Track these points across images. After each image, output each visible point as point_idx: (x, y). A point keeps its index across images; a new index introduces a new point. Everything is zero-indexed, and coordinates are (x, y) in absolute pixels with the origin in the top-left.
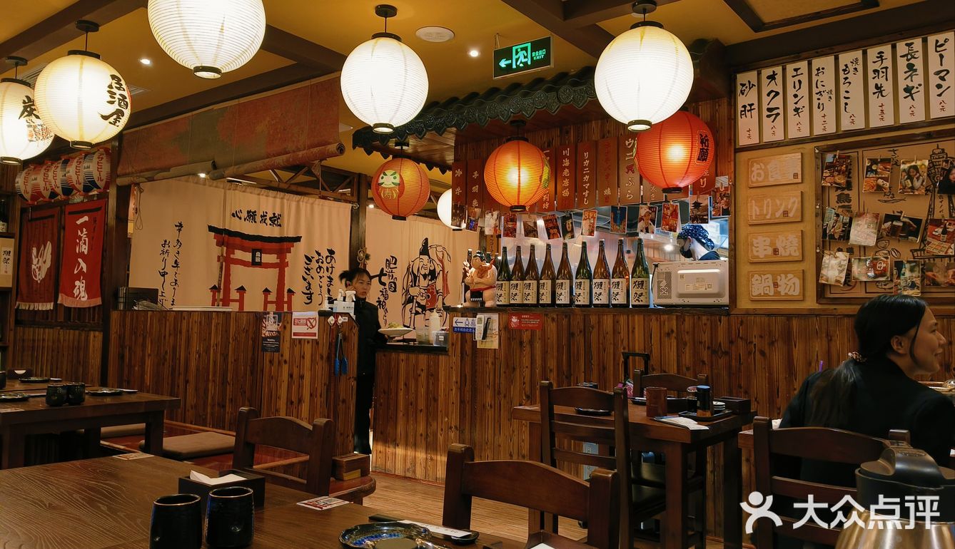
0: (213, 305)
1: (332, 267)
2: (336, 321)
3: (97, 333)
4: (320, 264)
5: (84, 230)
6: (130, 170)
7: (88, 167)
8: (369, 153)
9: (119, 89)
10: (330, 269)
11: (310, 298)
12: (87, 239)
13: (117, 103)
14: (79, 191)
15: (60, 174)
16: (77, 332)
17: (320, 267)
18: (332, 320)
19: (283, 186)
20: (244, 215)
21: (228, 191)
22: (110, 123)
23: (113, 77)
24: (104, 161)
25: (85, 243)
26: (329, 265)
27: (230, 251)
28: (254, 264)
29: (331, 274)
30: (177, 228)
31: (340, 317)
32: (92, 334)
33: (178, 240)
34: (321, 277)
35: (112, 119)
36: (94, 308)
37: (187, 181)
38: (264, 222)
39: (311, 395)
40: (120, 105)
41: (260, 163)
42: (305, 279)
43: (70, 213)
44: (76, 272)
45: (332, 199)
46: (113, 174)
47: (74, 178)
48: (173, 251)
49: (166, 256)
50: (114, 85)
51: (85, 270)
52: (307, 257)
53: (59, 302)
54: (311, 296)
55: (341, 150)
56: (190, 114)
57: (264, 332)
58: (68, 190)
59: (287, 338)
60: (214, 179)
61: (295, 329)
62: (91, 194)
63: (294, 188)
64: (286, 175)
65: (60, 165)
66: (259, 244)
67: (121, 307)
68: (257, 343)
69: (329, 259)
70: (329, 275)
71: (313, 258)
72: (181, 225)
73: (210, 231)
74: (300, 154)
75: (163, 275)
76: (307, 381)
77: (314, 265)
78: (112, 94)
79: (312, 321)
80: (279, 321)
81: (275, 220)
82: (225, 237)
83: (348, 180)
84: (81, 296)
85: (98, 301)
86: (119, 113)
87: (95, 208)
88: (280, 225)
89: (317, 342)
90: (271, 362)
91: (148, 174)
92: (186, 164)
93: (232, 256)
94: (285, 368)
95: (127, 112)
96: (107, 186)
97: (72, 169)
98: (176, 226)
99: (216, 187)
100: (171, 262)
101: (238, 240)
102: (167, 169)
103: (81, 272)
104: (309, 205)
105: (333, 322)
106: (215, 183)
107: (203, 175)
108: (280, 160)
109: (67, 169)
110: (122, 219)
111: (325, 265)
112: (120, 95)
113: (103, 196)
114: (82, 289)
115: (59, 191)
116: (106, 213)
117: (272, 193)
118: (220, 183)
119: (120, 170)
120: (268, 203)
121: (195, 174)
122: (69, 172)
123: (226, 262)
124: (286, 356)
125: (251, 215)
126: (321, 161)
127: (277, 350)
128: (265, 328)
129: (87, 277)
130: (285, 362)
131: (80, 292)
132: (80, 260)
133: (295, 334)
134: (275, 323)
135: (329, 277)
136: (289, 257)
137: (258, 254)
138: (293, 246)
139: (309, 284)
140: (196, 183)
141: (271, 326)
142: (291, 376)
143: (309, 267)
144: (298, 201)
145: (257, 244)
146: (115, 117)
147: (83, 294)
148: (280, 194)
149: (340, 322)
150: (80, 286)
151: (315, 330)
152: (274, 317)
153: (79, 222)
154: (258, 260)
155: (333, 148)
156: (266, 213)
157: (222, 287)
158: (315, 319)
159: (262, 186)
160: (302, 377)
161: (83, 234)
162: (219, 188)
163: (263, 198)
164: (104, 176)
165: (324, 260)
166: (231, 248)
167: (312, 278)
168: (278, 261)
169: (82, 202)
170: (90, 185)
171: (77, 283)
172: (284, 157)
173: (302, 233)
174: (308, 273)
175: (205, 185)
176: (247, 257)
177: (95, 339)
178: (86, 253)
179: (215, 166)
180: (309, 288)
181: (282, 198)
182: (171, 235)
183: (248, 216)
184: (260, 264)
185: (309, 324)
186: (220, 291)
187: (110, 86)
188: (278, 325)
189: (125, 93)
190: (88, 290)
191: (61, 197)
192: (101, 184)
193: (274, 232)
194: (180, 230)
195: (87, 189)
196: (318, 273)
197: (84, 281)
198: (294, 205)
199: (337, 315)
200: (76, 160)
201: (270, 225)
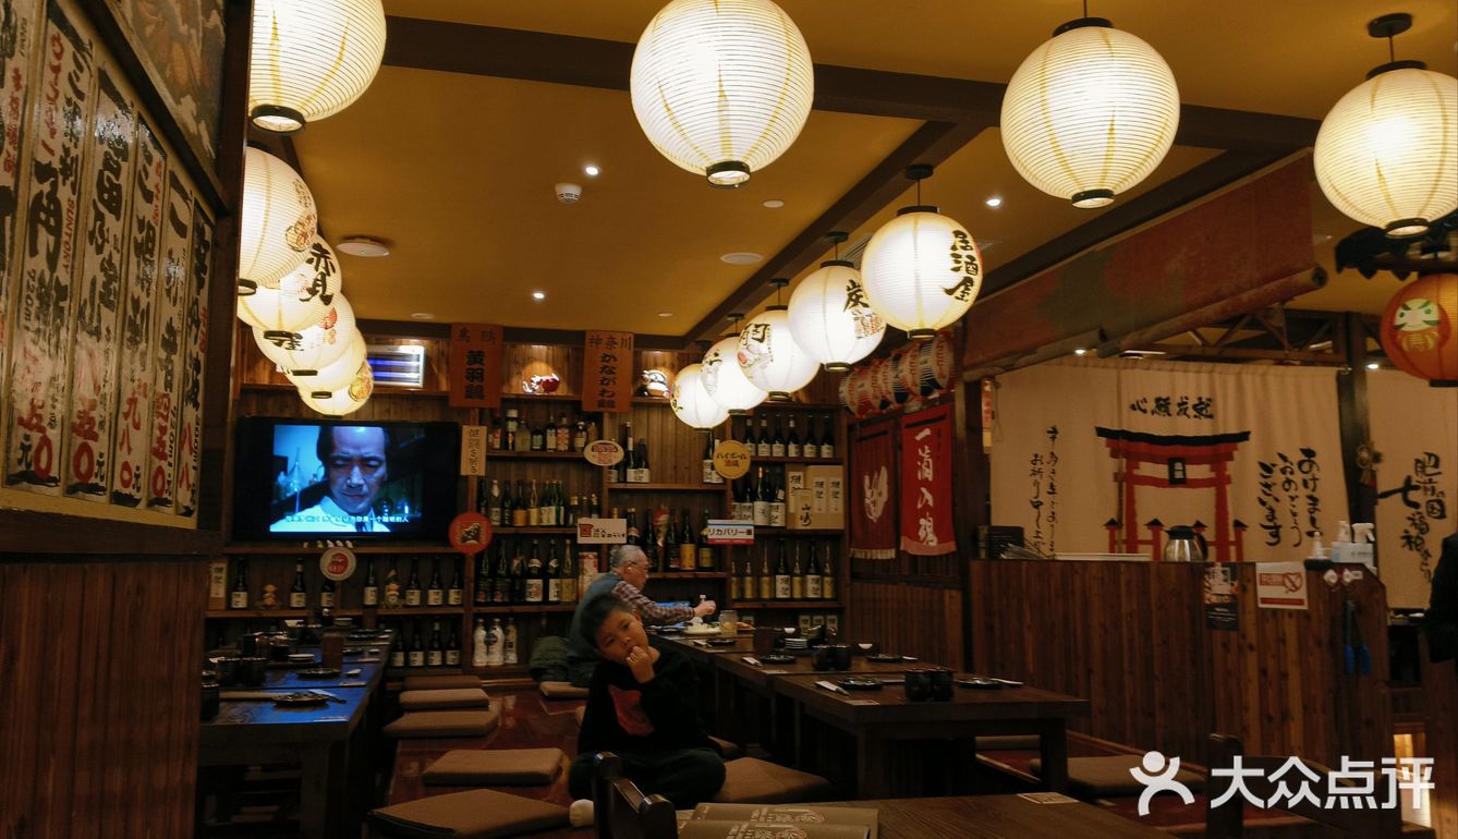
0: (1112, 551)
1: (1314, 479)
2: (1340, 580)
3: (954, 593)
4: (1289, 476)
5: (926, 447)
6: (981, 358)
7: (926, 362)
8: (1369, 274)
9: (964, 248)
10: (1311, 484)
11: (1276, 535)
12: (930, 461)
13: (964, 269)
14: (915, 395)
15: (891, 375)
16: (928, 590)
17: (1289, 481)
18: (1332, 577)
19: (1210, 352)
20: (1151, 405)
21: (1123, 372)
22: (957, 298)
23: (957, 233)
24: (945, 350)
25: (928, 467)
26: (1308, 477)
27: (1132, 465)
28: (1173, 482)
29: (1314, 490)
30: (1051, 435)
31: (1347, 572)
32: (947, 593)
33: (1052, 454)
34: (1292, 498)
35: (958, 293)
36: (947, 555)
37: (1060, 364)
38: (1185, 414)
39: (1305, 708)
40: (967, 271)
41: (1177, 322)
42: (1263, 503)
43: (908, 426)
44: (919, 506)
45: (1298, 363)
46: (959, 367)
47: (909, 379)
48: (1046, 469)
49: (1037, 477)
50: (959, 245)
51: (931, 503)
52: (1263, 466)
53: (902, 548)
54: (1278, 532)
55: (1320, 278)
56: (1060, 265)
57: (1208, 596)
58: (902, 395)
59: (1250, 607)
60: (1103, 356)
61: (1263, 591)
62: (931, 397)
63: (1229, 353)
64: (1213, 334)
65: (890, 364)
66: (1179, 450)
67: (983, 555)
68: (1199, 614)
69: (1306, 467)
70: (1309, 492)
71: (1274, 465)
72: (1054, 431)
73: (1099, 435)
74: (1245, 296)
75: (1037, 505)
76: (1294, 682)
77: (1278, 477)
78: (956, 257)
79: (1293, 578)
80: (1233, 579)
81: (1202, 409)
82: (1122, 442)
83: (1326, 327)
84: (928, 538)
85: (951, 547)
86: (967, 282)
87: (937, 415)
88: (1211, 416)
89: (1305, 615)
90: (1225, 646)
91: (1005, 361)
92: (1058, 340)
93: (1136, 472)
94: (1252, 659)
95: (978, 279)
96: (951, 385)
97: (905, 367)
98: (1049, 432)
99: (1104, 367)
100: (1045, 487)
101: (1143, 446)
102: (1031, 350)
103: (926, 505)
104: (1258, 379)
105: (1334, 581)
106: (1102, 362)
107: (1080, 352)
108: (1211, 311)
109: (900, 368)
110: (975, 429)
111: (1298, 477)
112: (969, 257)
113: (947, 398)
114: (930, 530)
115: (891, 397)
116: (953, 422)
117: (1192, 366)
118: (1110, 362)
119: (966, 360)
120: (1188, 382)
121: (1072, 353)
122: (901, 371)
123: (1127, 482)
124: (1252, 637)
125: (1162, 405)
126: (1283, 302)
127: (1234, 626)
128: (1209, 588)
129: (935, 512)
130: (1251, 648)
131: (927, 535)
132: (924, 490)
133: (1265, 601)
134: (1225, 580)
135: (1311, 497)
136: (1231, 468)
137: (1178, 466)
138: (1236, 449)
139: (1272, 511)
140: (1075, 365)
141: (1219, 586)
142: (1263, 672)
143: (1269, 481)
144: (1239, 374)
145: (1175, 450)
146: (962, 288)
147: (931, 536)
148: (1207, 366)
149: (1348, 580)
150: (926, 526)
151: (1302, 594)
152: (1224, 572)
153: (918, 438)
154: (1179, 475)
155: (1305, 277)
156: (1187, 398)
157: (1124, 521)
158: (1298, 575)
159: (1174, 356)
160: (1284, 676)
161: (925, 453)
162: (1108, 368)
163: (1179, 375)
164: (946, 370)
165: (1295, 468)
166: (1133, 459)
167: (1277, 500)
168: (1213, 475)
169: (921, 410)
170: (930, 385)
171: (923, 521)
172: (1217, 306)
173: (1251, 425)
174: (1268, 491)
175: (1086, 366)
176: (1161, 471)
177: (952, 600)
178: (930, 479)
179: (1103, 337)
180: (1272, 516)
181: (1211, 372)
182: (1042, 445)
183: (1157, 406)
184: (1183, 482)
185: (1288, 584)
186: (1122, 526)
187: (954, 248)
188: (1232, 585)
189: (974, 253)
190: (937, 531)
191: (894, 406)
192: (942, 382)
193: (1203, 428)
194: (1053, 438)
195: (926, 391)
196: (1287, 490)
197: (931, 519)
198: (1231, 380)
199: (1340, 568)
200: (909, 354)
201: (1195, 417)
